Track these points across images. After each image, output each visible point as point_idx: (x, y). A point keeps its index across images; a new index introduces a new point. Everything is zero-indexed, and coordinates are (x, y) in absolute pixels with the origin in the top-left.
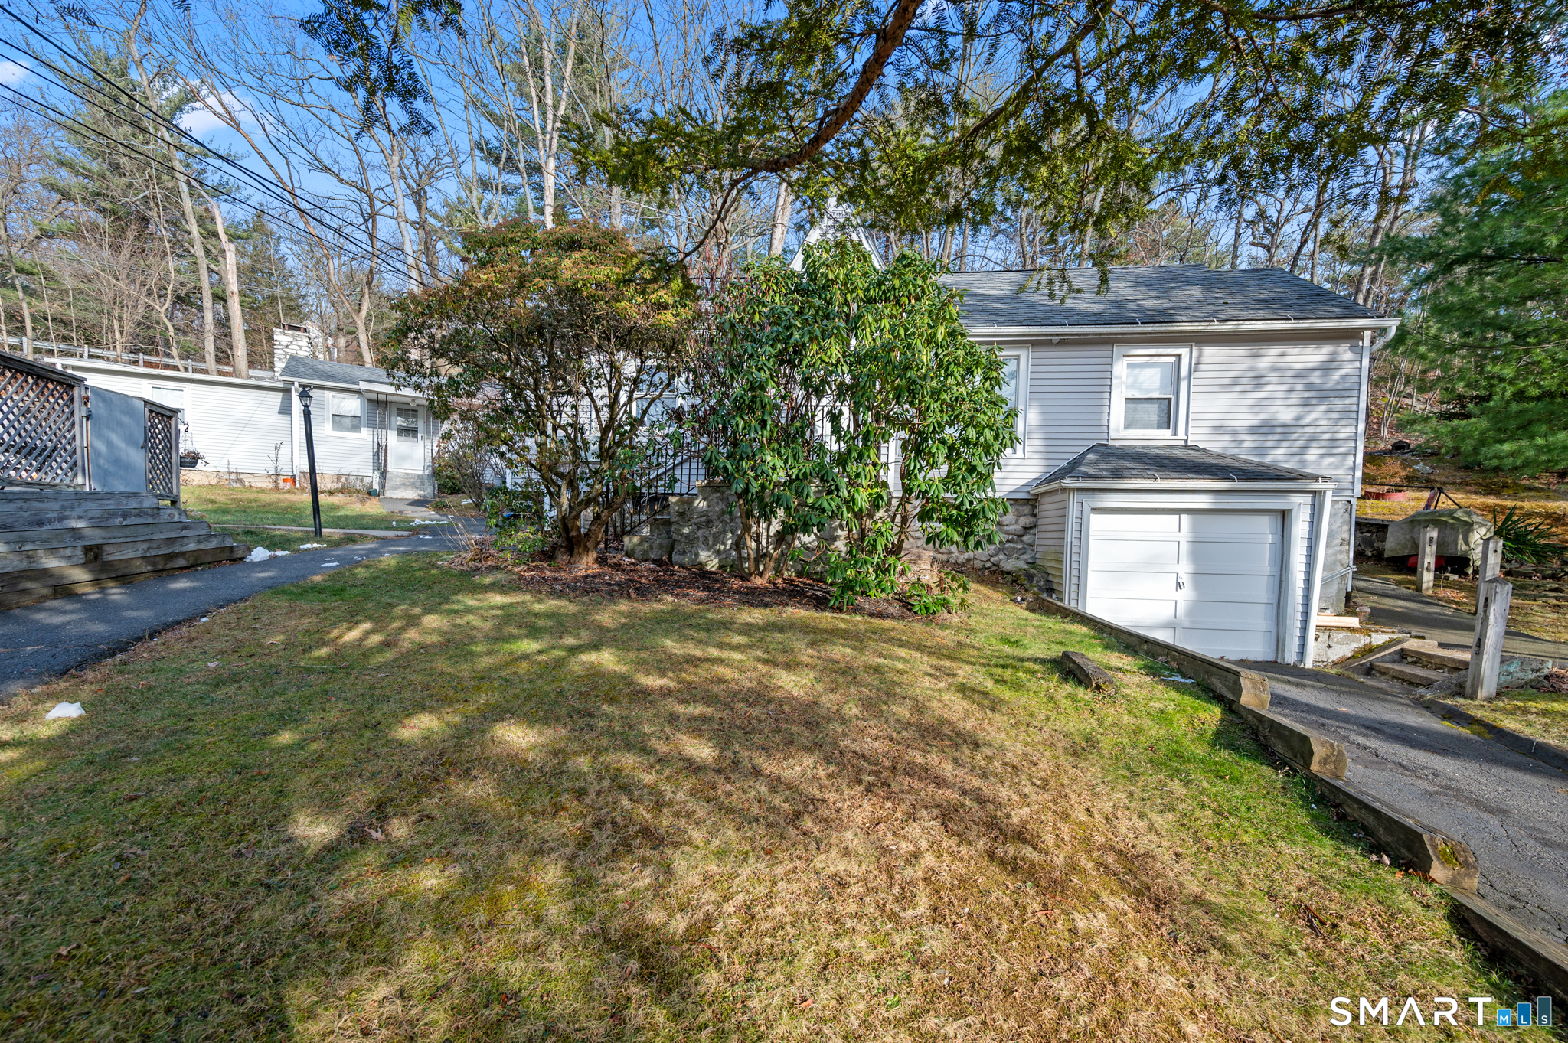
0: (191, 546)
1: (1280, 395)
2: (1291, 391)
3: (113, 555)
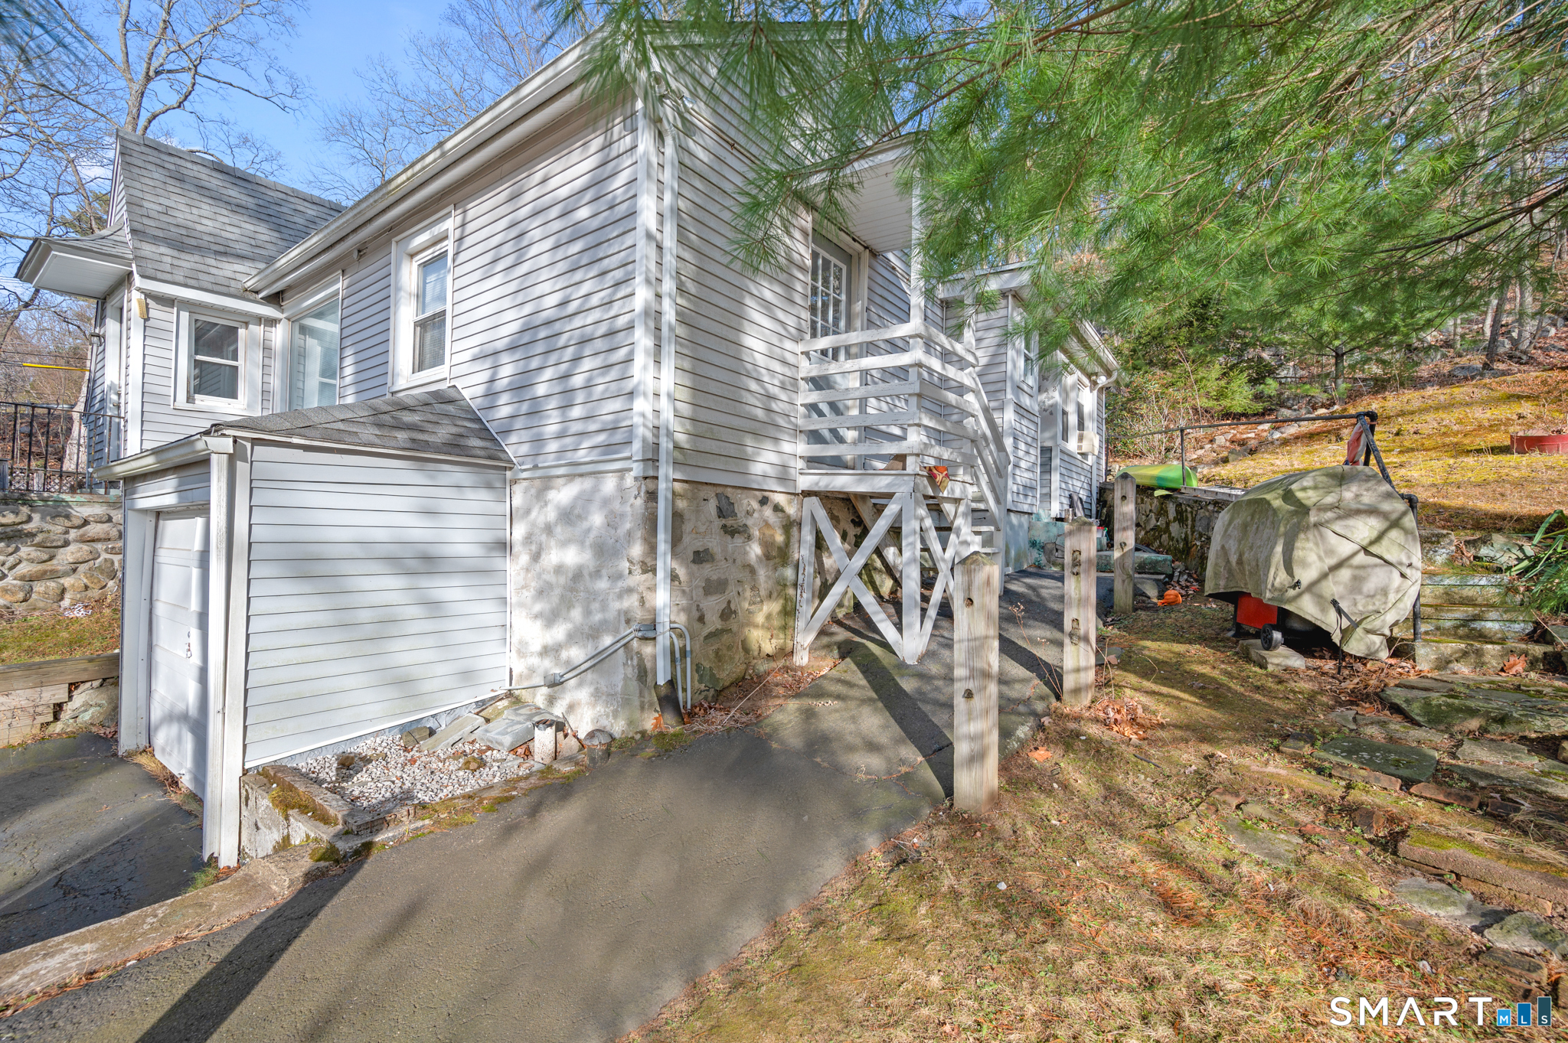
1: (542, 261)
2: (557, 246)
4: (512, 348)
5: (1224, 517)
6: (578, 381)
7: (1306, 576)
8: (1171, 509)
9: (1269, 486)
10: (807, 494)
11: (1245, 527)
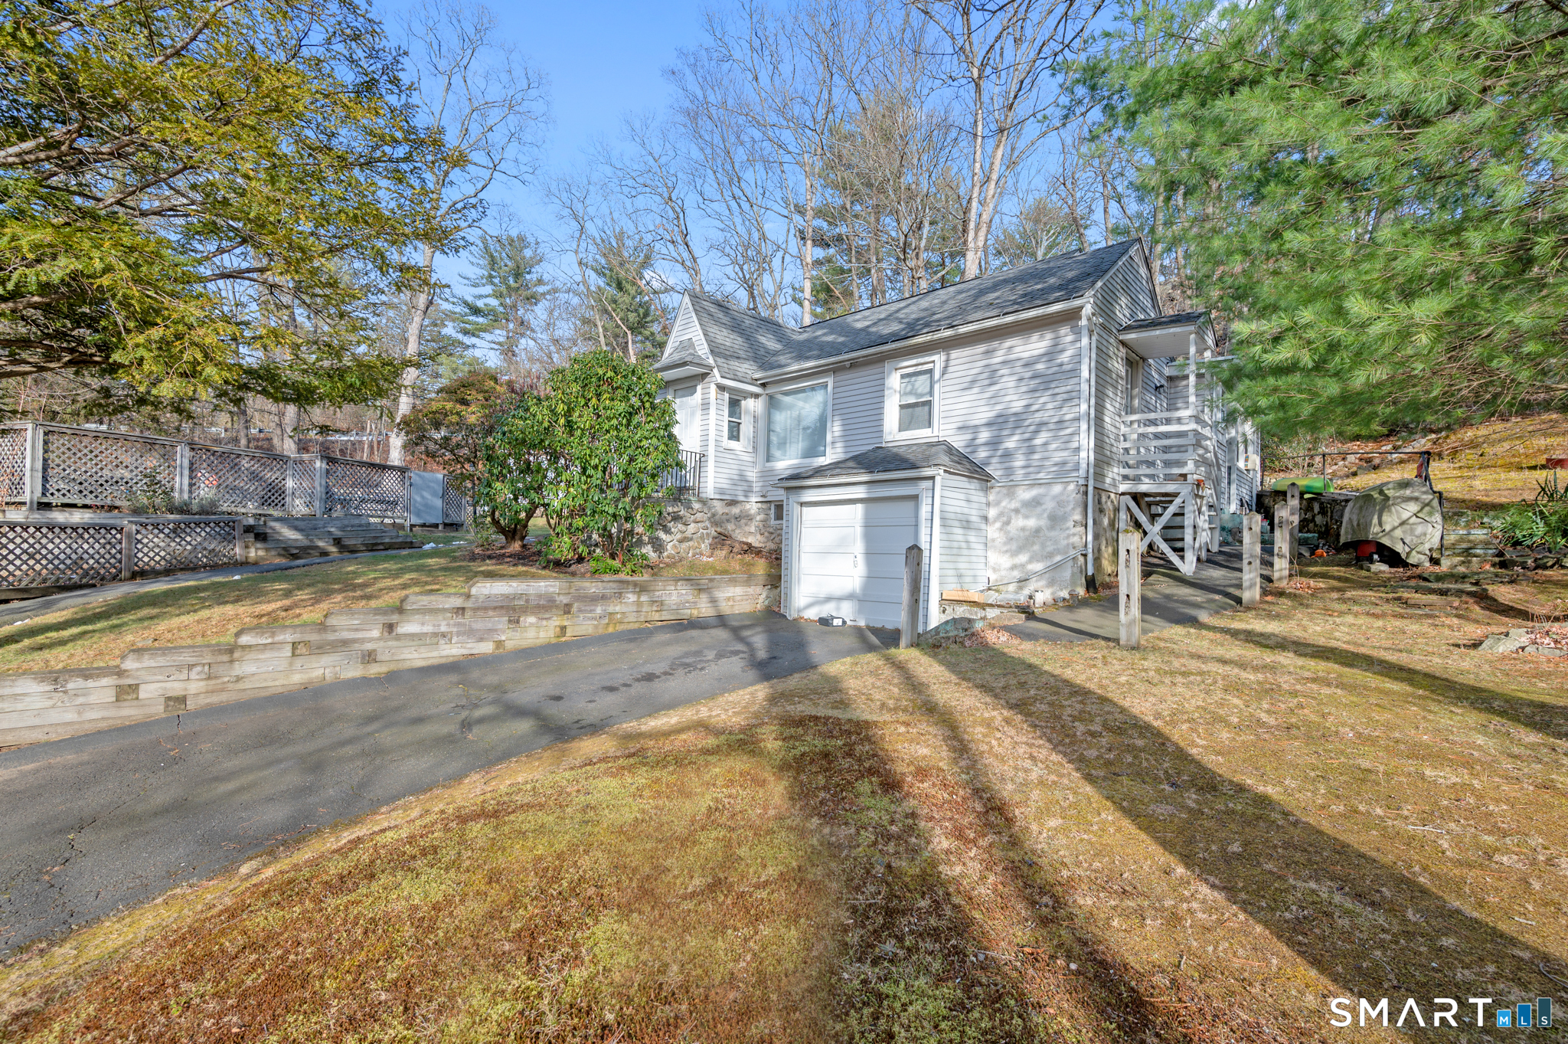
0: (387, 540)
1: (1012, 384)
2: (1021, 379)
3: (347, 542)
4: (989, 424)
5: (1350, 504)
6: (1038, 441)
7: (1388, 528)
8: (1316, 507)
9: (1373, 489)
10: (1123, 494)
11: (1361, 508)
